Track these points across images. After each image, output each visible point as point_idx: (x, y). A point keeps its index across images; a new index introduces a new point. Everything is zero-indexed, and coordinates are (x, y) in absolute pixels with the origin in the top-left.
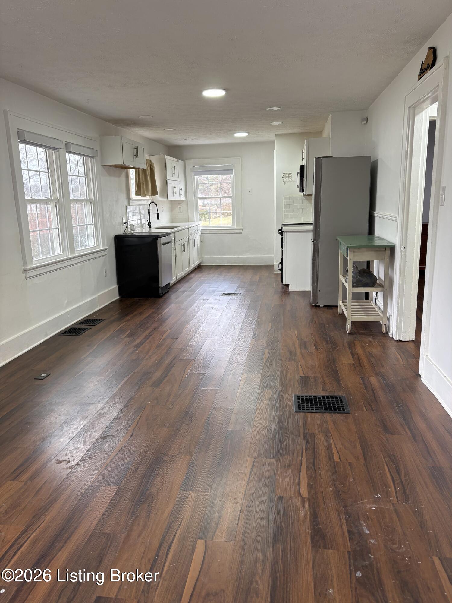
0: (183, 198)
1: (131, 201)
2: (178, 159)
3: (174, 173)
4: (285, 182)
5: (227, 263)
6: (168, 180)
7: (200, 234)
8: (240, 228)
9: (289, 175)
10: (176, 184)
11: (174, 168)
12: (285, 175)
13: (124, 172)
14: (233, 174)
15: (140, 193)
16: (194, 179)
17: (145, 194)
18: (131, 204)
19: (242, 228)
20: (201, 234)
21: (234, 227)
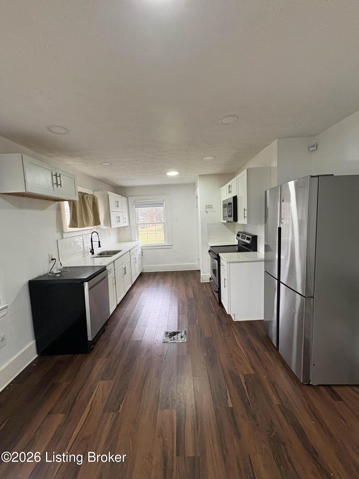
0: (127, 224)
1: (64, 234)
2: (122, 196)
3: (118, 206)
4: (208, 212)
5: (162, 270)
6: (111, 212)
7: (140, 250)
8: (171, 245)
9: (210, 207)
10: (120, 214)
11: (117, 202)
12: (207, 206)
13: (54, 205)
14: (164, 206)
15: (76, 225)
16: (135, 210)
17: (85, 225)
18: (64, 237)
19: (172, 244)
20: (142, 249)
21: (166, 243)
